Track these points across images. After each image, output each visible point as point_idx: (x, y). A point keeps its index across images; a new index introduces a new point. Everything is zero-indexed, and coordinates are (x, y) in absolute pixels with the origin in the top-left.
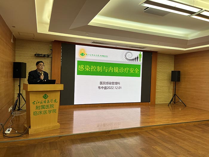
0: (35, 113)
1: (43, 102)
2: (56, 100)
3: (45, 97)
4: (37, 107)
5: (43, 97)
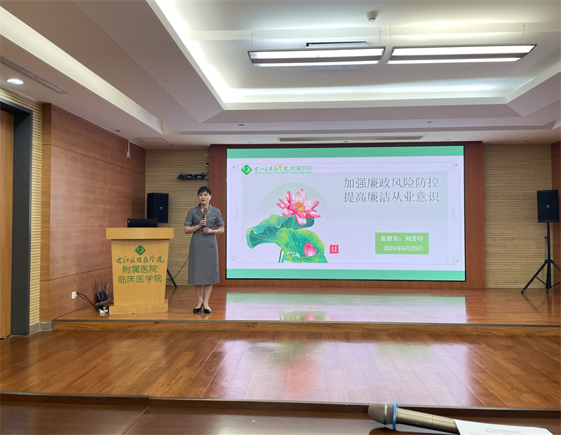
0: (121, 280)
1: (136, 260)
2: (160, 257)
3: (140, 251)
4: (125, 269)
5: (136, 250)
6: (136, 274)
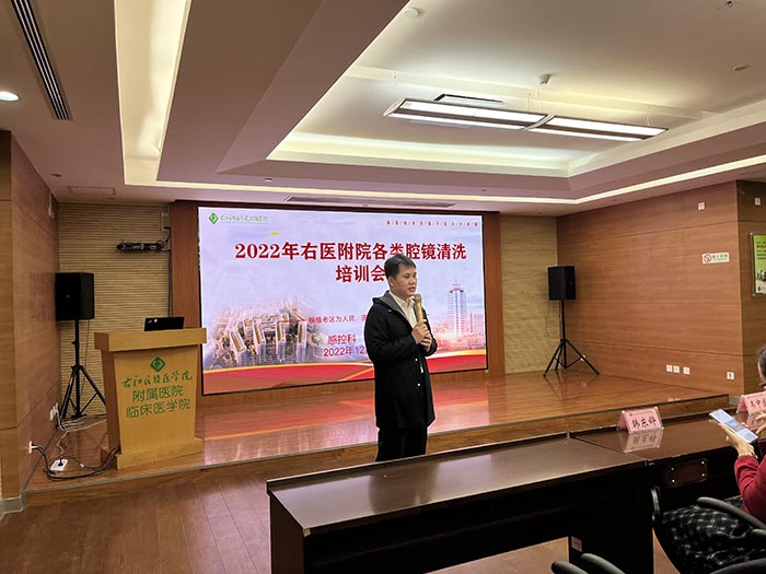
0: (132, 411)
2: (187, 372)
3: (157, 366)
4: (136, 395)
5: (151, 365)
6: (154, 401)
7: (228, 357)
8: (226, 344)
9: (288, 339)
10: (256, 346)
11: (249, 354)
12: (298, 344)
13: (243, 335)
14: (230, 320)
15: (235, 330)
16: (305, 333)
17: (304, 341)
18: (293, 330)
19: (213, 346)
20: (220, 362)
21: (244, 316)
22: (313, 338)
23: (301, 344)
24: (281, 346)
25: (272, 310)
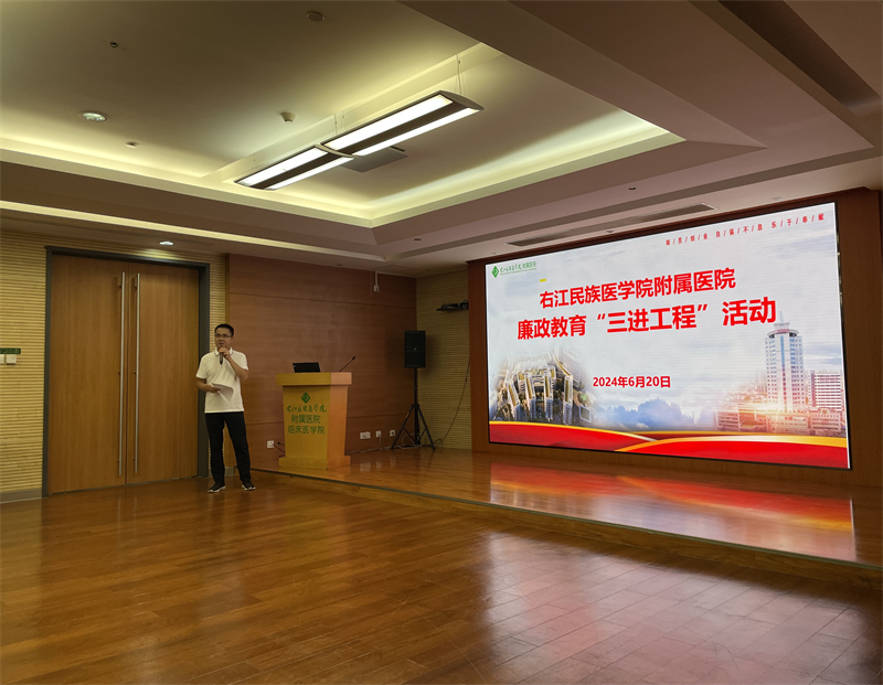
0: (291, 429)
1: (302, 409)
2: (323, 406)
4: (294, 418)
5: (303, 398)
6: (303, 424)
7: (506, 410)
8: (505, 397)
9: (555, 396)
10: (528, 401)
11: (522, 408)
12: (565, 403)
13: (517, 389)
14: (508, 372)
15: (511, 383)
16: (571, 390)
17: (571, 400)
18: (560, 386)
19: (495, 398)
20: (500, 415)
21: (518, 368)
22: (579, 396)
23: (568, 403)
24: (549, 403)
25: (541, 363)
